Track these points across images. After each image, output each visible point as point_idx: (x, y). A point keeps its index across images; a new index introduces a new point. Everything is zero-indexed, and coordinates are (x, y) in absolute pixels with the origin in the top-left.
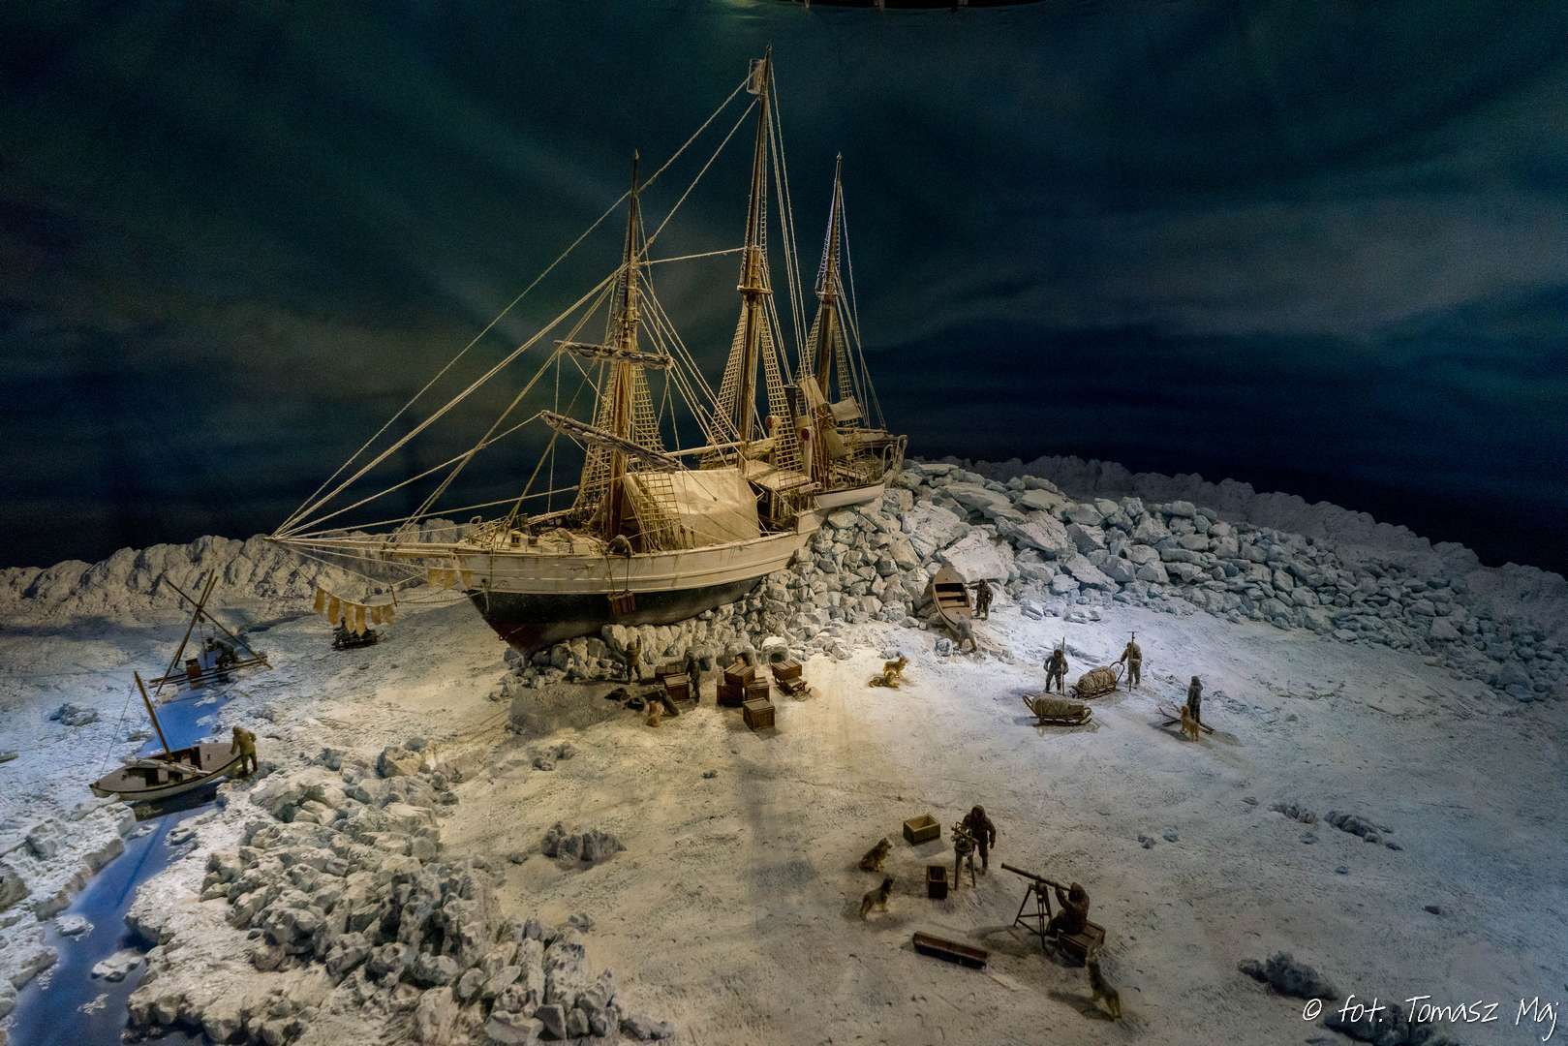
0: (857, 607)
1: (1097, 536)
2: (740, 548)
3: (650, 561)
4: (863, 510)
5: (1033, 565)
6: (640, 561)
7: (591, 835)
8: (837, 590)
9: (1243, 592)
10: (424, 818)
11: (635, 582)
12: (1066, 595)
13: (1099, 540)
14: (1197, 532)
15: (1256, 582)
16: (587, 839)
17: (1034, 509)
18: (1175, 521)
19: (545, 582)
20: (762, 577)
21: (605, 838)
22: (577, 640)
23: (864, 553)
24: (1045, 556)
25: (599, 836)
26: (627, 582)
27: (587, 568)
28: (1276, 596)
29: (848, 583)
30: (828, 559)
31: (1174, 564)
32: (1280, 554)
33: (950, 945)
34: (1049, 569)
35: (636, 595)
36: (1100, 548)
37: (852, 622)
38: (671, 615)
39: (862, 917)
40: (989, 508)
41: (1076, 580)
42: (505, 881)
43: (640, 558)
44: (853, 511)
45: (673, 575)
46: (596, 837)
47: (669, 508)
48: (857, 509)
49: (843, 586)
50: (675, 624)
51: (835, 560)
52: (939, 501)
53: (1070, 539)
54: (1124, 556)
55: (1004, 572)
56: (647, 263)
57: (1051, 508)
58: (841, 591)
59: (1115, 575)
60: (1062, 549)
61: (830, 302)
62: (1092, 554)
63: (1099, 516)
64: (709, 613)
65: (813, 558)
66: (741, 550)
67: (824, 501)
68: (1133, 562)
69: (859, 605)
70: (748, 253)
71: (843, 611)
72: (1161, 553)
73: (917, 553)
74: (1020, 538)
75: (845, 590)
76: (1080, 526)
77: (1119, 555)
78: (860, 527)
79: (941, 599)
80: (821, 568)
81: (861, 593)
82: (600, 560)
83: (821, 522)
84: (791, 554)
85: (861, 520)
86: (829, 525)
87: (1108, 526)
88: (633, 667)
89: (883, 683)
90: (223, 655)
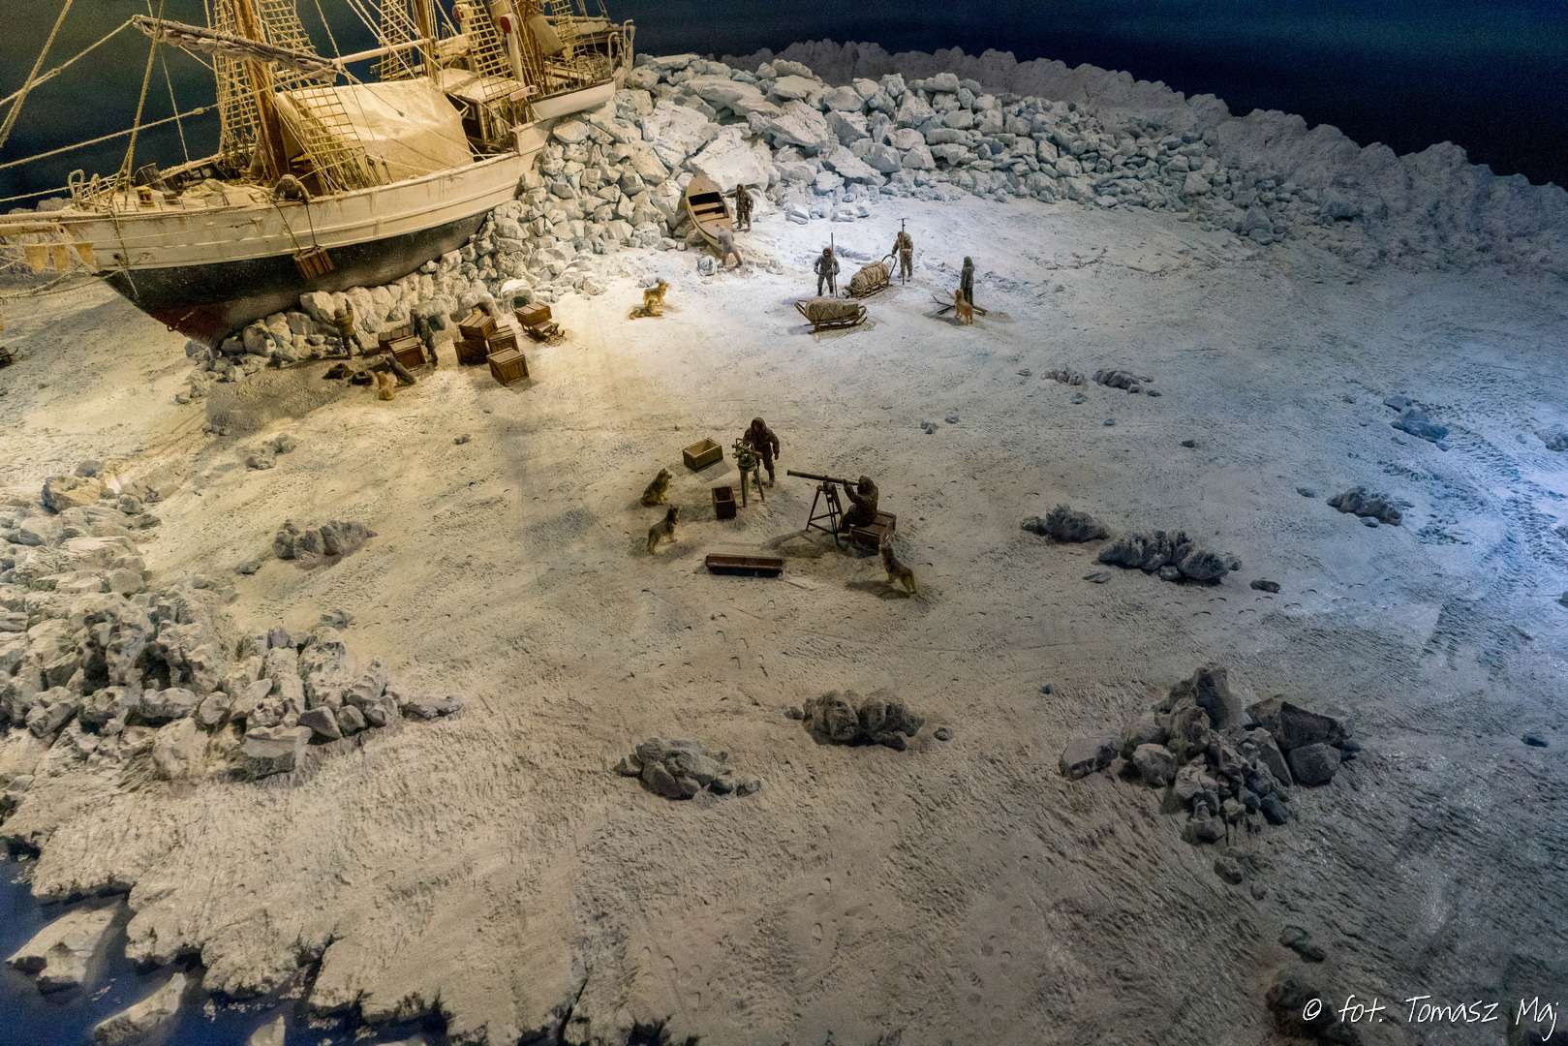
0: (605, 235)
1: (858, 122)
2: (451, 178)
3: (336, 205)
4: (594, 118)
5: (792, 163)
6: (322, 206)
7: (330, 527)
8: (578, 219)
9: (1008, 169)
10: (118, 548)
11: (323, 234)
12: (831, 194)
13: (861, 128)
14: (961, 108)
15: (1021, 157)
16: (326, 533)
17: (788, 99)
18: (939, 98)
19: (203, 248)
20: (486, 212)
21: (348, 527)
22: (273, 317)
23: (604, 171)
24: (805, 152)
25: (340, 527)
26: (313, 236)
27: (254, 222)
28: (1041, 170)
29: (590, 208)
30: (561, 182)
31: (939, 147)
32: (1044, 123)
33: (744, 560)
34: (811, 166)
35: (331, 252)
36: (863, 137)
37: (601, 253)
38: (385, 272)
39: (651, 551)
40: (740, 102)
41: (841, 176)
42: (237, 595)
43: (322, 202)
44: (582, 120)
45: (372, 220)
46: (335, 528)
47: (345, 134)
48: (586, 116)
49: (585, 212)
50: (392, 282)
51: (570, 183)
52: (681, 100)
53: (831, 130)
54: (888, 143)
55: (763, 175)
57: (807, 96)
58: (584, 219)
59: (880, 166)
60: (823, 142)
62: (854, 144)
63: (859, 100)
64: (432, 264)
65: (544, 183)
66: (452, 180)
67: (545, 109)
68: (898, 149)
69: (608, 232)
71: (589, 241)
72: (925, 135)
73: (664, 163)
74: (777, 135)
75: (588, 216)
76: (840, 114)
77: (884, 142)
78: (593, 140)
79: (697, 213)
80: (555, 194)
81: (607, 218)
82: (269, 210)
83: (547, 137)
84: (516, 181)
85: (593, 130)
86: (556, 140)
87: (870, 111)
88: (350, 338)
89: (644, 313)
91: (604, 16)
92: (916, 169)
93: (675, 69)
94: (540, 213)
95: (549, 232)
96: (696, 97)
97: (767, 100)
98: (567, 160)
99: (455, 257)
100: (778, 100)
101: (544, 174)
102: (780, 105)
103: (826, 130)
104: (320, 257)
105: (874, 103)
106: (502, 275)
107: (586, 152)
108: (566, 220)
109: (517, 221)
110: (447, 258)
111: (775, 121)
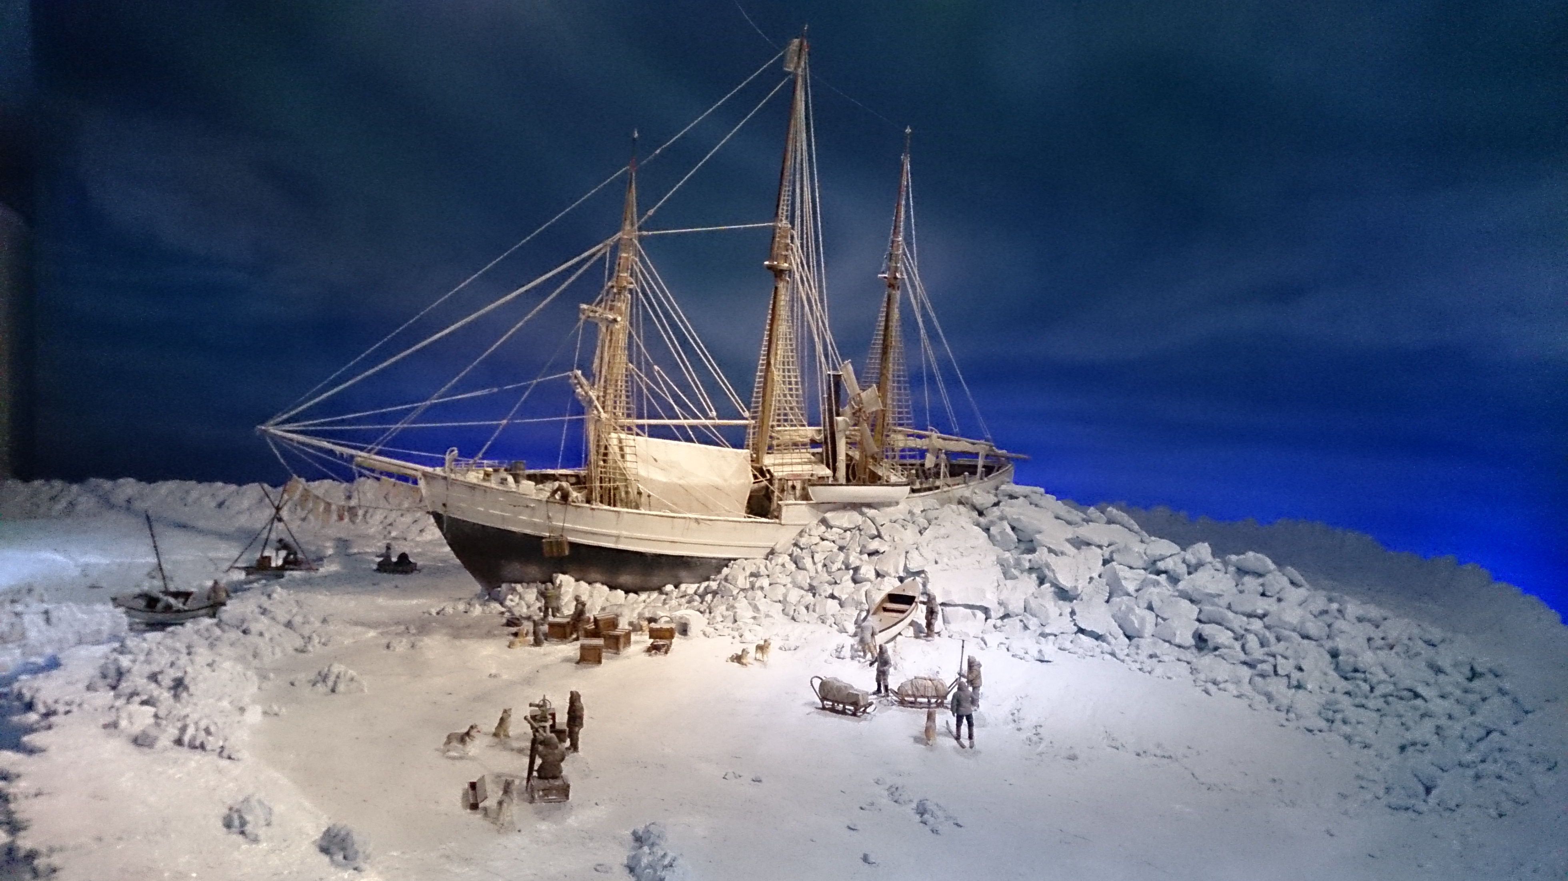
0: (811, 608)
1: (1132, 579)
2: (697, 520)
3: (590, 512)
4: (871, 512)
8: (802, 588)
11: (571, 530)
12: (1052, 637)
13: (1131, 587)
14: (1263, 594)
15: (1274, 656)
17: (1089, 544)
18: (1247, 579)
20: (730, 560)
23: (847, 557)
24: (1063, 594)
26: (563, 528)
27: (527, 506)
29: (817, 583)
30: (806, 555)
31: (1207, 627)
34: (1052, 607)
35: (574, 544)
36: (1129, 595)
40: (1038, 536)
41: (1075, 625)
43: (579, 507)
44: (862, 514)
45: (614, 532)
48: (865, 510)
49: (810, 585)
50: (636, 593)
51: (813, 557)
52: (992, 523)
53: (1104, 580)
54: (1150, 608)
55: (990, 600)
56: (645, 233)
57: (1109, 545)
58: (807, 591)
59: (1125, 626)
60: (1076, 588)
61: (891, 286)
62: (1115, 599)
63: (1142, 558)
64: (669, 587)
65: (790, 552)
66: (699, 523)
67: (819, 493)
68: (1157, 616)
69: (814, 605)
70: (774, 229)
71: (794, 608)
72: (1200, 611)
73: (905, 565)
74: (1046, 572)
75: (812, 589)
76: (1118, 567)
77: (1146, 605)
78: (860, 530)
79: (885, 610)
80: (796, 563)
81: (823, 594)
82: (540, 501)
83: (820, 518)
84: (772, 544)
85: (865, 522)
86: (824, 521)
87: (1159, 573)
88: (550, 610)
89: (738, 659)
90: (288, 555)
91: (987, 440)
92: (1165, 641)
93: (1012, 497)
94: (767, 573)
95: (762, 588)
96: (1005, 523)
97: (1068, 540)
98: (823, 539)
99: (690, 588)
100: (1080, 543)
101: (796, 545)
102: (1079, 548)
103: (1091, 578)
104: (559, 544)
105: (1161, 565)
106: (705, 610)
107: (848, 539)
108: (790, 586)
109: (748, 573)
110: (683, 587)
111: (1051, 559)
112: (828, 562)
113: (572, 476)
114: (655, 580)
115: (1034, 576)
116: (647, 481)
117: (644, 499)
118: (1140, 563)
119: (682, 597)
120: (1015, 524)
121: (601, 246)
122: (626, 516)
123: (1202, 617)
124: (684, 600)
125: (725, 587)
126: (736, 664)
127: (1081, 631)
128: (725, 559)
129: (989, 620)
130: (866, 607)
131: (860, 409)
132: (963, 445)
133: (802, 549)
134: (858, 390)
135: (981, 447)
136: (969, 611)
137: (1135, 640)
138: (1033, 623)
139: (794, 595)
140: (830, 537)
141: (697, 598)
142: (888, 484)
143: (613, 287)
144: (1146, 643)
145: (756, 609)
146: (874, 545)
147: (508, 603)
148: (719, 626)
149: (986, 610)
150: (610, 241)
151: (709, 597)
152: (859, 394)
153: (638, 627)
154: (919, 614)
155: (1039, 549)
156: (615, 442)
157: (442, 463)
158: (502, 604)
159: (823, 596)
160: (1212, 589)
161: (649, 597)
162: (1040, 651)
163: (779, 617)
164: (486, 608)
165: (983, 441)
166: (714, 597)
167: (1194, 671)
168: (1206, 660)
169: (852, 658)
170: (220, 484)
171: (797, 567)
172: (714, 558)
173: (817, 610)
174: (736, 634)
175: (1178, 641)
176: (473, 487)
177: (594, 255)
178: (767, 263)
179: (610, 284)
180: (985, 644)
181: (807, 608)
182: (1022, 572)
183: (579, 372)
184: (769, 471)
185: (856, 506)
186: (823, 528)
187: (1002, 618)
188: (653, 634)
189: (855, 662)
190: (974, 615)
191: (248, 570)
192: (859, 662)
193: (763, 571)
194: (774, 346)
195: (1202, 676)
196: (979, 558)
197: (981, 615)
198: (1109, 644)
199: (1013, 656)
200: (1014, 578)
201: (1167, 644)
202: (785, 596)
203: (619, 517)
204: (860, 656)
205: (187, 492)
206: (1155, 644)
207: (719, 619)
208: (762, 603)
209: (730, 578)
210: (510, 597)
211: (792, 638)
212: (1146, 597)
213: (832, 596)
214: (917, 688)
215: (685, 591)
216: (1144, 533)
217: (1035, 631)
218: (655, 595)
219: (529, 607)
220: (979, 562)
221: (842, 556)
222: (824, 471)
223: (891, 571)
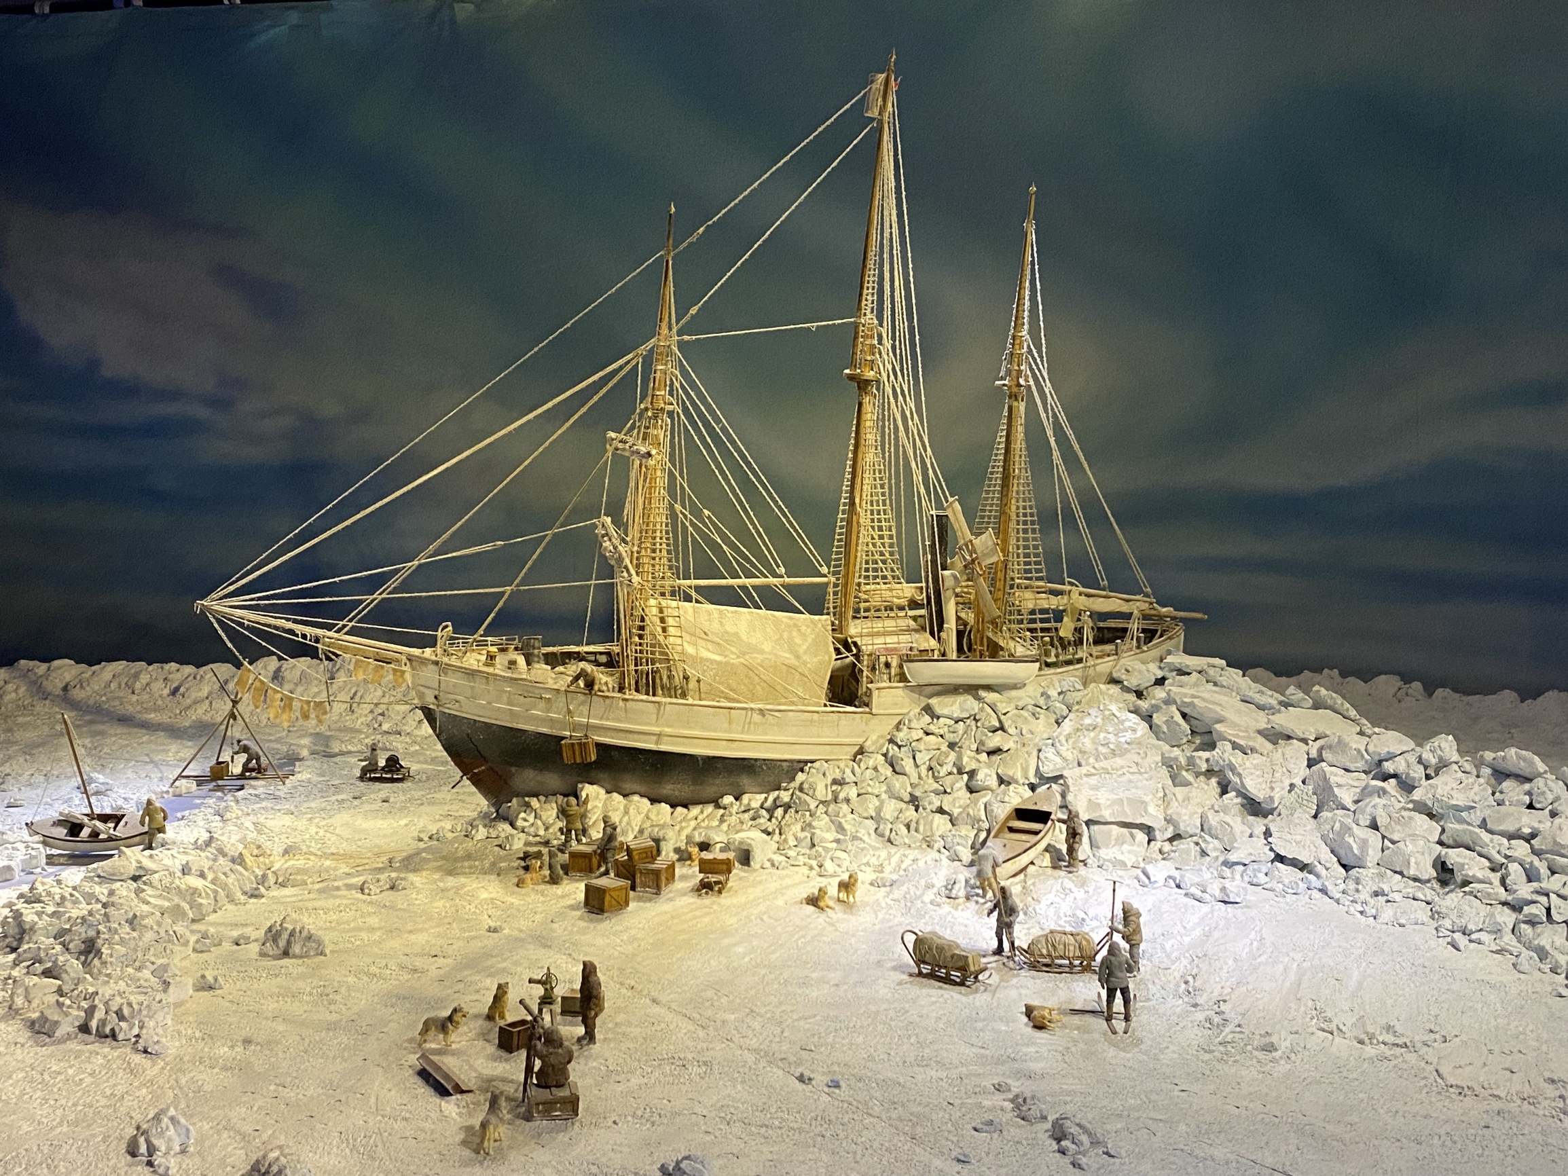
0: (913, 825)
1: (1349, 787)
2: (763, 713)
3: (621, 703)
4: (990, 697)
6: (608, 701)
7: (298, 930)
8: (898, 799)
11: (597, 727)
12: (1241, 868)
13: (1347, 797)
16: (292, 933)
17: (1289, 737)
18: (1507, 783)
19: (499, 710)
20: (806, 762)
21: (309, 937)
23: (960, 757)
24: (1254, 807)
25: (304, 934)
26: (588, 726)
27: (543, 699)
29: (921, 793)
30: (905, 754)
36: (1344, 808)
38: (668, 789)
40: (1218, 726)
41: (1271, 849)
43: (610, 698)
44: (978, 698)
45: (657, 730)
46: (300, 932)
47: (675, 646)
48: (982, 693)
49: (912, 795)
50: (685, 806)
51: (914, 758)
52: (1156, 708)
53: (1310, 788)
54: (1374, 826)
55: (1154, 816)
56: (686, 338)
57: (1316, 739)
58: (908, 802)
59: (1342, 853)
60: (1271, 798)
61: (1013, 396)
62: (1324, 814)
63: (1362, 756)
64: (728, 799)
65: (884, 750)
66: (764, 715)
67: (922, 672)
68: (1384, 837)
69: (917, 823)
70: (856, 326)
71: (890, 826)
72: (1443, 831)
73: (1038, 767)
74: (1230, 775)
75: (914, 801)
76: (1328, 769)
77: (1368, 823)
78: (977, 721)
79: (1011, 830)
80: (892, 766)
81: (929, 808)
82: (558, 690)
83: (923, 705)
84: (860, 741)
85: (982, 710)
86: (928, 710)
87: (1385, 777)
88: (573, 832)
89: (813, 901)
90: (249, 760)
91: (1147, 595)
92: (1396, 872)
93: (1182, 672)
94: (854, 779)
95: (848, 801)
96: (1174, 708)
97: (1259, 732)
98: (927, 734)
99: (755, 800)
100: (1276, 736)
101: (891, 741)
102: (1275, 743)
103: (1292, 786)
104: (583, 746)
105: (1389, 767)
106: (774, 830)
107: (961, 732)
108: (884, 796)
109: (829, 781)
110: (746, 798)
111: (1237, 758)
112: (934, 764)
113: (601, 653)
114: (709, 790)
115: (1214, 781)
116: (697, 661)
117: (692, 684)
118: (1360, 765)
119: (744, 812)
120: (1186, 710)
121: (630, 356)
122: (668, 707)
123: (1444, 838)
124: (747, 816)
125: (799, 799)
126: (811, 908)
127: (1280, 858)
128: (799, 761)
129: (1153, 843)
130: (986, 825)
131: (973, 561)
132: (1114, 603)
133: (899, 747)
134: (969, 536)
135: (1137, 605)
136: (1125, 830)
137: (1353, 872)
138: (1212, 846)
139: (891, 808)
140: (937, 731)
141: (764, 812)
142: (1013, 659)
143: (646, 409)
144: (1367, 874)
145: (840, 828)
146: (995, 741)
147: (520, 823)
148: (792, 853)
149: (1148, 830)
150: (643, 350)
151: (780, 811)
152: (971, 541)
153: (685, 856)
154: (1056, 835)
155: (1219, 744)
156: (655, 611)
157: (432, 642)
158: (512, 825)
159: (928, 810)
160: (1459, 800)
161: (702, 812)
162: (1223, 889)
163: (872, 840)
164: (491, 830)
165: (1138, 597)
166: (785, 812)
167: (1436, 915)
168: (1453, 900)
169: (968, 898)
170: (173, 666)
171: (894, 771)
172: (786, 761)
173: (921, 828)
174: (814, 863)
175: (1412, 872)
176: (471, 674)
177: (621, 368)
178: (847, 371)
179: (642, 406)
180: (1149, 878)
181: (908, 827)
182: (1197, 775)
183: (609, 520)
184: (855, 644)
185: (972, 689)
186: (927, 719)
187: (1171, 840)
188: (706, 867)
189: (971, 905)
190: (1132, 836)
191: (200, 781)
192: (977, 902)
193: (849, 777)
194: (858, 480)
195: (1447, 923)
196: (1137, 759)
197: (1141, 837)
198: (1318, 876)
199: (1186, 895)
200: (1187, 784)
201: (1398, 877)
202: (879, 810)
203: (659, 710)
204: (977, 895)
205: (136, 676)
206: (1381, 876)
207: (792, 842)
208: (848, 821)
209: (806, 786)
210: (522, 815)
211: (888, 869)
212: (1369, 810)
213: (941, 811)
214: (1053, 946)
215: (749, 804)
216: (1365, 721)
217: (1217, 857)
218: (710, 808)
219: (547, 829)
220: (1137, 764)
221: (952, 756)
222: (927, 642)
223: (1019, 775)
